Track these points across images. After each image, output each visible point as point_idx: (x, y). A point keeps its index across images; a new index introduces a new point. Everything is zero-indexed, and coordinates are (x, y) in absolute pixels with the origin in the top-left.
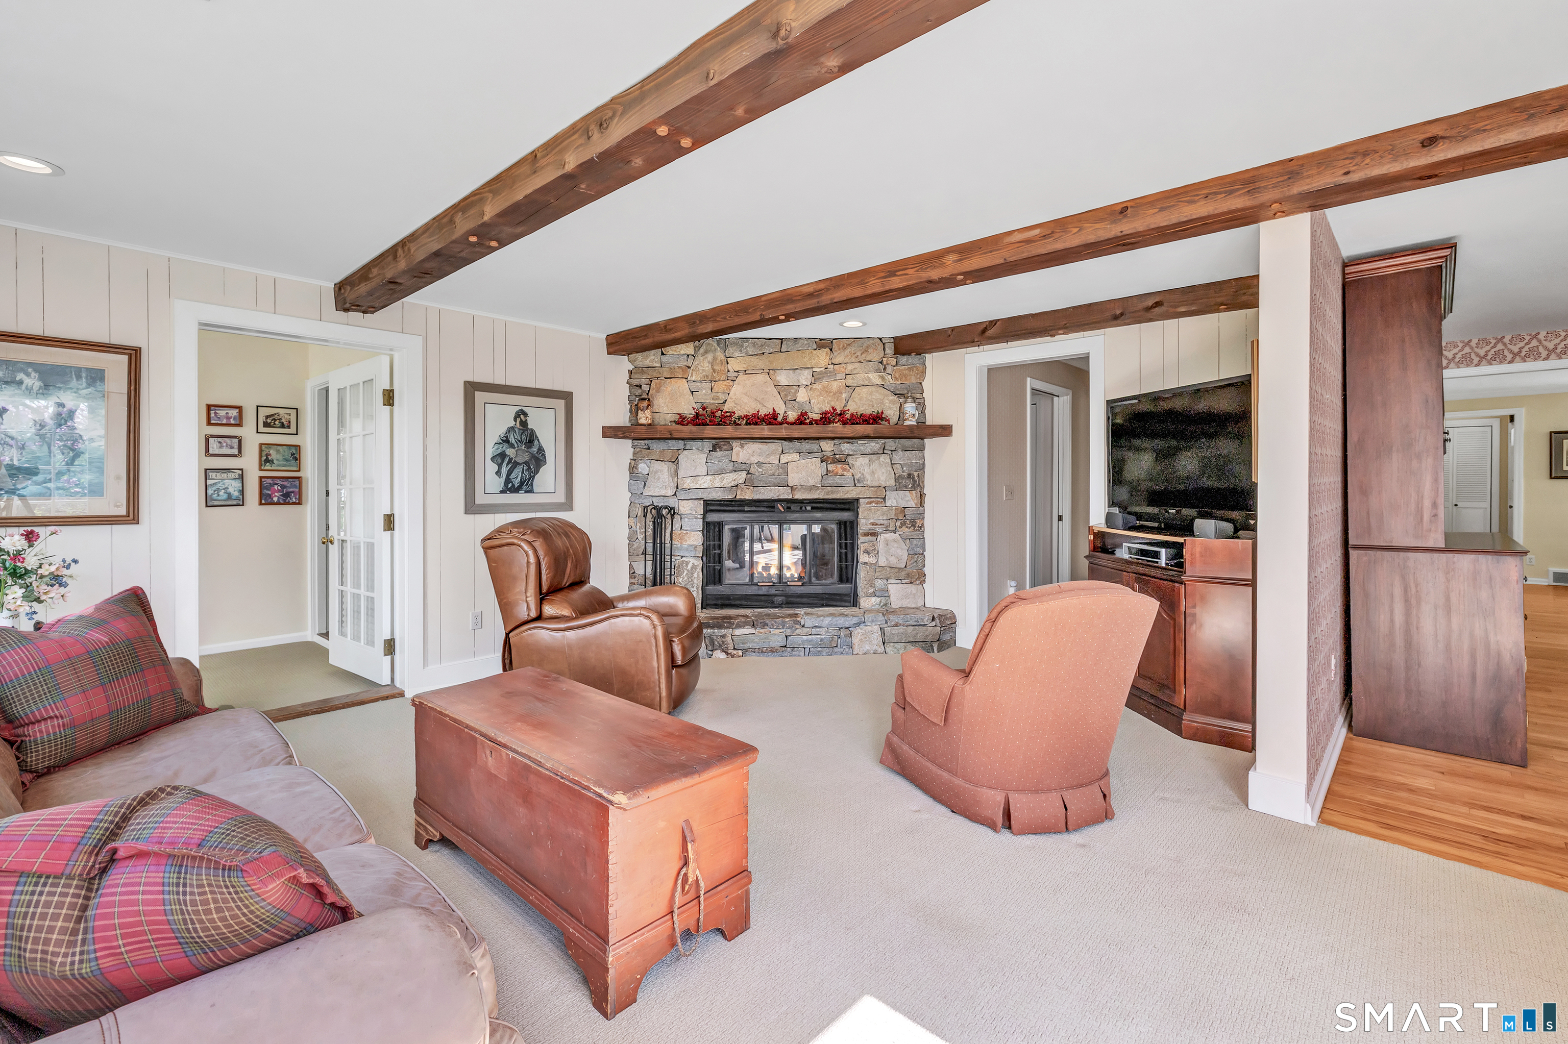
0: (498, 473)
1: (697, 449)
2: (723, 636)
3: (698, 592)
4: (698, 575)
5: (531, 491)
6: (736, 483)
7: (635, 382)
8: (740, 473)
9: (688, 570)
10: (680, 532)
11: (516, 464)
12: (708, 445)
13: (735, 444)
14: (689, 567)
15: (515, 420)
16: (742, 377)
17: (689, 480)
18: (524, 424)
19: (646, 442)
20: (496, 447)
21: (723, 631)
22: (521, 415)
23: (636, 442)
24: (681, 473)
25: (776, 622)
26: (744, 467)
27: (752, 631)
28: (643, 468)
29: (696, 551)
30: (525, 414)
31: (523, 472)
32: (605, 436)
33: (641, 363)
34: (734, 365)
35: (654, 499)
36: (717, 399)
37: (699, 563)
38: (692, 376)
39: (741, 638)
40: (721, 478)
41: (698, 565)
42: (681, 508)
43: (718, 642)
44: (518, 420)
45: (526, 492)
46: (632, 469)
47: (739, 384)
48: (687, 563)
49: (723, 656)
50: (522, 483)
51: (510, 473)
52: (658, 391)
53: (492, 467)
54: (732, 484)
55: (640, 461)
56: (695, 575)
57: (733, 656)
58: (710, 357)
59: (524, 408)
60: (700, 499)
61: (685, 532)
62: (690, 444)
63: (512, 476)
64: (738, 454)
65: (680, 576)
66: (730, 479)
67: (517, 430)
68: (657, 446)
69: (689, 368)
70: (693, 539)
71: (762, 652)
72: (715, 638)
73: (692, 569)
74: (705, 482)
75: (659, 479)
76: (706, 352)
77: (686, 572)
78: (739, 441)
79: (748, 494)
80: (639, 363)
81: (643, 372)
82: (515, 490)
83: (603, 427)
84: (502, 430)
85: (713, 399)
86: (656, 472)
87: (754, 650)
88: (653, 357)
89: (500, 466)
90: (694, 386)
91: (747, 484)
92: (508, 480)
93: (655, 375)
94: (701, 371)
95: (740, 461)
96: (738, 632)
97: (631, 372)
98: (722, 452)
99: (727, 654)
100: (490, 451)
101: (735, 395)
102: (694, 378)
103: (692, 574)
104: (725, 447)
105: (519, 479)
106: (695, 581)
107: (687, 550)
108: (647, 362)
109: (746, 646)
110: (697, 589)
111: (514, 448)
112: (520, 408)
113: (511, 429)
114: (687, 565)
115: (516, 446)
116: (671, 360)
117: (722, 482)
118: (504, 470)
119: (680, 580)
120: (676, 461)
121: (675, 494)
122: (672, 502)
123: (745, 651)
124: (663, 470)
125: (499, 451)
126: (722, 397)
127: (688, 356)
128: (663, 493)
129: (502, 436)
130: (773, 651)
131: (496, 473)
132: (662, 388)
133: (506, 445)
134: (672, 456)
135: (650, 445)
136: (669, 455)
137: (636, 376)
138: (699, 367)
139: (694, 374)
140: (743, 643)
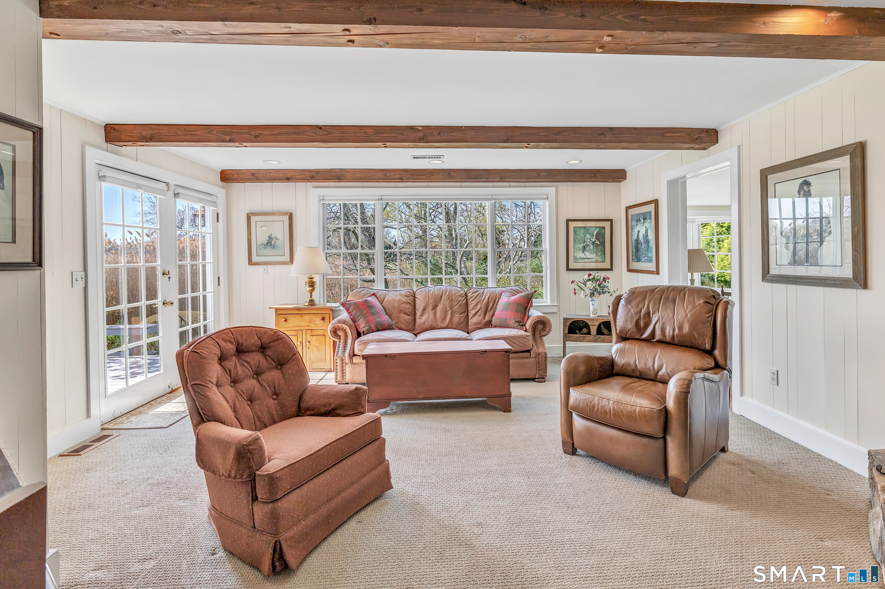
15: (799, 192)
30: (809, 184)
44: (802, 192)
59: (807, 179)
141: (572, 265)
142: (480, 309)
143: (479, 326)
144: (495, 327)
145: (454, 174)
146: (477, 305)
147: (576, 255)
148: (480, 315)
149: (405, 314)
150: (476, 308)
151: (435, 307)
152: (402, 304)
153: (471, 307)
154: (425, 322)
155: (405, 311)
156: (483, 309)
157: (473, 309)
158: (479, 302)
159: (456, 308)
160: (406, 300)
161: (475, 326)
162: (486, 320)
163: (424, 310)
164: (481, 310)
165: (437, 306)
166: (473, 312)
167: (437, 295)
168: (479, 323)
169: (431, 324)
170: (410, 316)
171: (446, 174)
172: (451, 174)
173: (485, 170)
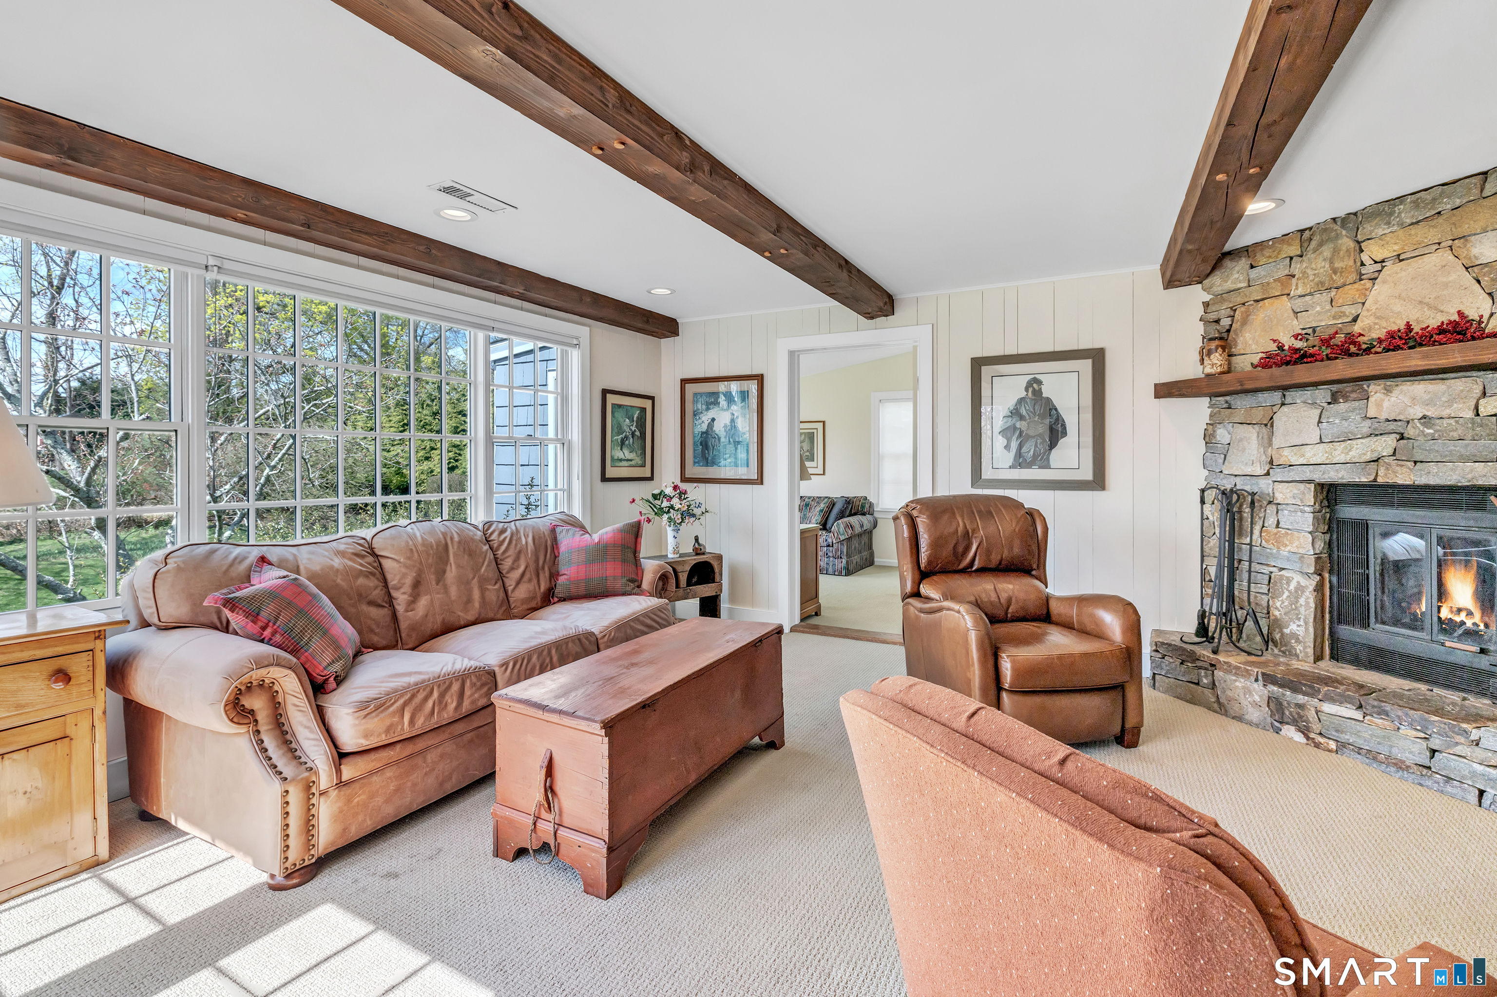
0: (1007, 447)
1: (1305, 402)
2: (1300, 706)
3: (1307, 629)
4: (1307, 603)
5: (1048, 467)
6: (1374, 456)
7: (1213, 316)
8: (1384, 438)
9: (1290, 592)
10: (1275, 530)
11: (1029, 437)
12: (1322, 395)
13: (1375, 389)
14: (1292, 587)
15: (1027, 390)
16: (1390, 268)
17: (1286, 452)
18: (1038, 393)
19: (1228, 398)
20: (1005, 420)
21: (1301, 699)
22: (1034, 385)
23: (1215, 400)
24: (1277, 442)
25: (1407, 715)
26: (1392, 426)
27: (1358, 715)
28: (1222, 435)
29: (1302, 562)
30: (1040, 383)
31: (1036, 446)
32: (1157, 396)
33: (1220, 289)
34: (1374, 251)
35: (1238, 480)
36: (1340, 317)
37: (1311, 584)
38: (1297, 289)
39: (1336, 720)
40: (1346, 447)
41: (1306, 587)
42: (1277, 495)
43: (1291, 713)
44: (1030, 390)
45: (1040, 468)
46: (1209, 438)
47: (1384, 282)
48: (1289, 580)
49: (1299, 738)
50: (1035, 457)
51: (1020, 446)
52: (1245, 322)
53: (1000, 441)
54: (1368, 457)
55: (1218, 426)
56: (1302, 601)
57: (1317, 745)
58: (1327, 251)
59: (1037, 376)
60: (1309, 481)
61: (1283, 531)
62: (1291, 395)
63: (1024, 450)
64: (1379, 405)
65: (1277, 597)
66: (1362, 450)
67: (1028, 401)
68: (1242, 403)
69: (1294, 276)
70: (1296, 543)
71: (1375, 759)
72: (1285, 704)
73: (1296, 592)
74: (1316, 454)
75: (1244, 450)
76: (1321, 244)
77: (1286, 594)
78: (1382, 382)
79: (1404, 476)
80: (1218, 289)
81: (1223, 300)
82: (1029, 465)
83: (1156, 385)
84: (1011, 403)
85: (1334, 318)
86: (1240, 440)
87: (1359, 750)
88: (1236, 276)
89: (1009, 440)
90: (1299, 304)
91: (1398, 456)
92: (1019, 454)
93: (1239, 300)
94: (1311, 278)
95: (1383, 416)
96: (1328, 708)
97: (1206, 305)
98: (1347, 405)
99: (1308, 738)
100: (999, 423)
101: (1376, 302)
102: (1300, 291)
103: (1297, 598)
104: (1354, 395)
105: (1032, 453)
106: (1302, 610)
107: (1288, 560)
108: (1229, 285)
109: (1345, 737)
110: (1306, 623)
111: (1025, 420)
112: (1032, 376)
113: (1021, 401)
114: (1288, 583)
115: (1027, 417)
116: (1263, 273)
117: (1347, 454)
118: (1014, 445)
119: (1278, 604)
120: (1269, 423)
121: (1268, 474)
122: (1264, 486)
123: (1342, 746)
124: (1251, 436)
125: (1009, 424)
126: (1352, 311)
127: (1291, 258)
128: (1249, 470)
129: (1012, 408)
130: (1400, 766)
131: (1005, 447)
132: (1251, 317)
133: (1015, 419)
134: (1264, 416)
135: (1232, 402)
136: (1259, 415)
137: (1214, 309)
138: (1309, 271)
139: (1300, 285)
140: (1337, 731)
141: (611, 472)
142: (526, 567)
143: (533, 604)
144: (564, 600)
145: (439, 254)
146: (517, 559)
147: (613, 453)
148: (530, 580)
149: (371, 603)
150: (518, 567)
151: (441, 574)
152: (357, 577)
153: (507, 564)
154: (426, 616)
155: (371, 597)
156: (532, 567)
157: (512, 569)
158: (520, 552)
159: (486, 570)
160: (361, 565)
161: (525, 607)
162: (543, 589)
163: (416, 584)
164: (528, 569)
165: (444, 572)
166: (516, 574)
167: (437, 546)
168: (533, 598)
169: (444, 619)
170: (384, 607)
171: (422, 248)
172: (433, 251)
173: (499, 263)
